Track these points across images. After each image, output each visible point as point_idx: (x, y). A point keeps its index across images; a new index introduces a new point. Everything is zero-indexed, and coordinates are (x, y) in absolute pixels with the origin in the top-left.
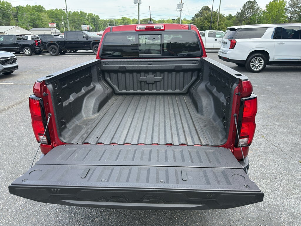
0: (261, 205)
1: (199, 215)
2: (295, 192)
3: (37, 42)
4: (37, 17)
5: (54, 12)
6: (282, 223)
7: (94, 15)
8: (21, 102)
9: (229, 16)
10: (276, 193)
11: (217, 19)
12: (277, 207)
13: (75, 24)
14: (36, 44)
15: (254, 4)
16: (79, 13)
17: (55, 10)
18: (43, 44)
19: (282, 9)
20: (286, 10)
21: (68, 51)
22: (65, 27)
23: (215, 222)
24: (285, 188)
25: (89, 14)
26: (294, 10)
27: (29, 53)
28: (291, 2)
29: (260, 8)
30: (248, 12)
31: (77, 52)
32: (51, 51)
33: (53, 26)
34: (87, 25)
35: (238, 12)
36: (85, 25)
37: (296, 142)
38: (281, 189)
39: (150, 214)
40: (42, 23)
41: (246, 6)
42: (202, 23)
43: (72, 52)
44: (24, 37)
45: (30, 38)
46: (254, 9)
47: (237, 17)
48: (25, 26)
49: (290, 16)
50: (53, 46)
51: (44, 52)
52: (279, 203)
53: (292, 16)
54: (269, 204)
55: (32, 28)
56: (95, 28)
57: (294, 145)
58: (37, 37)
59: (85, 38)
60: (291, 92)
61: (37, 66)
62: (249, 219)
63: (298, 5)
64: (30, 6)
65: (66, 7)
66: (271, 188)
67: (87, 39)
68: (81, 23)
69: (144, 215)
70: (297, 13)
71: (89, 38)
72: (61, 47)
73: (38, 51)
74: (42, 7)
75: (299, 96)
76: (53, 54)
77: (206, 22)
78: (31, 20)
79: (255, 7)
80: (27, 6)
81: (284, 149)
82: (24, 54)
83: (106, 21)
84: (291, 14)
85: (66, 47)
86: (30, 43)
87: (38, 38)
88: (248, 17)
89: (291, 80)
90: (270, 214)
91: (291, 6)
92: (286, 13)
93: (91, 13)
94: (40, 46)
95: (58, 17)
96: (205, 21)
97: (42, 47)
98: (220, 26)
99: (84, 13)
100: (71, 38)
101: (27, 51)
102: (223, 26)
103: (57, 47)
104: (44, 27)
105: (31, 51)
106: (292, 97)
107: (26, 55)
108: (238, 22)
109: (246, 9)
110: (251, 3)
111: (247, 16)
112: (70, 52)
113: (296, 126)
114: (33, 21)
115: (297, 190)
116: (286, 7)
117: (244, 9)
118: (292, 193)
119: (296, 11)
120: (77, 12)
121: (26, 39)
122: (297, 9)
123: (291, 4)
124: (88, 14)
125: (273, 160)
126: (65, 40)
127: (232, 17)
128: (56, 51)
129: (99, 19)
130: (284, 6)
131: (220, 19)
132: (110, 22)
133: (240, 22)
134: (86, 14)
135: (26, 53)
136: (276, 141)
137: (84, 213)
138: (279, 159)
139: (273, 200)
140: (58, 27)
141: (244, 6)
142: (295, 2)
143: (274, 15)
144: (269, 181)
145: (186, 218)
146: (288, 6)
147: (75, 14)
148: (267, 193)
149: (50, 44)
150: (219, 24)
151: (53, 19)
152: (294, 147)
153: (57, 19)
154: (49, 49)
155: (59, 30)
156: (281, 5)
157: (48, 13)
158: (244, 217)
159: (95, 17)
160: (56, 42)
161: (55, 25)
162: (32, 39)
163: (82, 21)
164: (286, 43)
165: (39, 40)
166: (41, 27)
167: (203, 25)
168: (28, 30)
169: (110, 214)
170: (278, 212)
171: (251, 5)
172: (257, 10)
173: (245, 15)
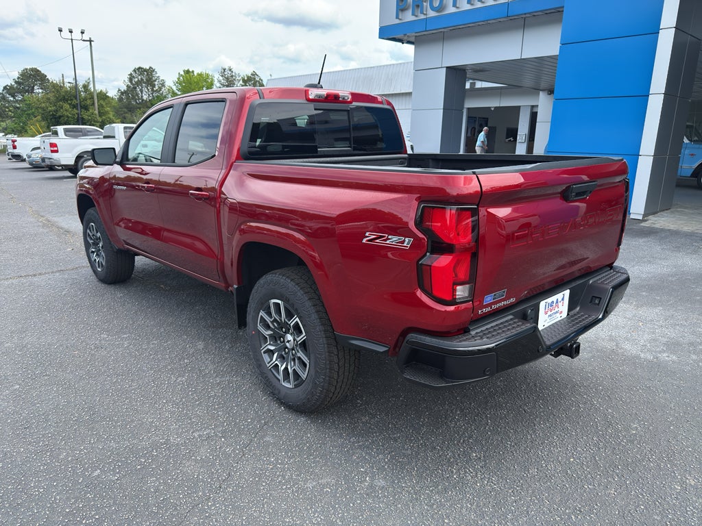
11: (94, 101)
15: (152, 74)
28: (221, 78)
29: (167, 84)
30: (141, 91)
35: (119, 90)
41: (134, 77)
42: (53, 108)
46: (154, 85)
47: (120, 99)
77: (66, 106)
79: (155, 81)
96: (61, 103)
108: (125, 110)
109: (137, 83)
110: (145, 73)
111: (142, 100)
117: (132, 84)
123: (222, 81)
131: (102, 102)
133: (130, 111)
141: (131, 78)
142: (227, 78)
146: (218, 85)
150: (99, 112)
167: (59, 114)
171: (144, 77)
172: (160, 89)
173: (138, 97)
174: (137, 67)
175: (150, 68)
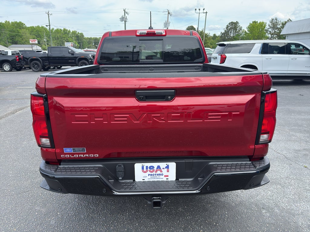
0: (276, 210)
1: (215, 224)
2: (306, 195)
3: (18, 58)
4: (17, 34)
5: (35, 29)
6: (301, 226)
7: (78, 33)
8: (3, 117)
9: (214, 36)
10: (289, 197)
12: (293, 212)
13: (58, 41)
14: (17, 60)
15: (237, 25)
16: (62, 30)
17: (37, 27)
18: (24, 59)
19: (262, 30)
20: (267, 31)
21: (52, 67)
22: (48, 44)
23: (233, 230)
24: (296, 192)
25: (73, 31)
26: (273, 31)
27: (9, 69)
28: (270, 24)
29: (243, 29)
30: (231, 33)
31: (61, 68)
32: (33, 67)
33: (34, 43)
34: (71, 43)
35: (221, 33)
36: (69, 42)
37: (297, 148)
38: (293, 193)
39: (162, 226)
40: (22, 39)
43: (56, 68)
44: (3, 53)
45: (10, 54)
46: (237, 29)
47: (221, 37)
48: (3, 43)
49: (270, 37)
50: (36, 61)
51: (25, 69)
52: (294, 207)
53: (272, 37)
54: (284, 209)
55: (10, 45)
56: (79, 45)
57: (297, 151)
58: (17, 53)
59: (71, 53)
60: (282, 104)
61: (19, 82)
62: (267, 225)
63: (277, 26)
64: (9, 22)
65: (49, 24)
66: (283, 193)
67: (73, 54)
68: (64, 40)
69: (155, 227)
70: (276, 34)
71: (75, 53)
72: (45, 63)
73: (19, 66)
74: (23, 24)
75: (291, 107)
76: (36, 70)
78: (10, 36)
79: (238, 27)
80: (5, 22)
81: (288, 156)
82: (3, 70)
83: (90, 39)
84: (271, 35)
85: (49, 63)
86: (10, 59)
87: (19, 54)
88: (232, 37)
89: (281, 93)
90: (287, 218)
91: (271, 27)
92: (267, 34)
93: (75, 31)
94: (21, 62)
95: (40, 34)
97: (23, 63)
98: (206, 45)
99: (67, 30)
100: (56, 54)
101: (7, 67)
102: (209, 44)
103: (40, 62)
104: (24, 44)
105: (11, 67)
106: (284, 108)
107: (5, 71)
109: (229, 29)
110: (234, 24)
111: (230, 36)
112: (54, 68)
113: (294, 134)
114: (13, 38)
115: (308, 194)
116: (266, 28)
117: (227, 30)
118: (304, 197)
119: (275, 32)
120: (60, 29)
121: (6, 55)
122: (276, 31)
123: (271, 25)
124: (71, 32)
125: (279, 166)
126: (49, 56)
127: (216, 37)
128: (38, 67)
129: (84, 36)
130: (265, 27)
131: (206, 38)
132: (95, 40)
134: (69, 31)
135: (5, 69)
136: (278, 148)
137: (87, 229)
138: (285, 165)
139: (287, 204)
140: (39, 44)
141: (227, 27)
142: (274, 24)
143: (256, 35)
144: (279, 186)
145: (201, 228)
146: (268, 27)
147: (58, 31)
148: (280, 198)
149: (33, 60)
151: (34, 36)
152: (297, 153)
153: (38, 36)
154: (31, 65)
155: (40, 47)
156: (262, 26)
157: (29, 30)
158: (261, 223)
159: (79, 35)
160: (39, 58)
161: (36, 42)
162: (12, 54)
163: (66, 38)
164: (273, 58)
165: (20, 56)
166: (21, 44)
168: (7, 47)
169: (118, 229)
170: (294, 216)
171: (234, 26)
172: (239, 31)
173: (229, 35)
174: (231, 22)
175: (237, 22)
